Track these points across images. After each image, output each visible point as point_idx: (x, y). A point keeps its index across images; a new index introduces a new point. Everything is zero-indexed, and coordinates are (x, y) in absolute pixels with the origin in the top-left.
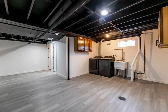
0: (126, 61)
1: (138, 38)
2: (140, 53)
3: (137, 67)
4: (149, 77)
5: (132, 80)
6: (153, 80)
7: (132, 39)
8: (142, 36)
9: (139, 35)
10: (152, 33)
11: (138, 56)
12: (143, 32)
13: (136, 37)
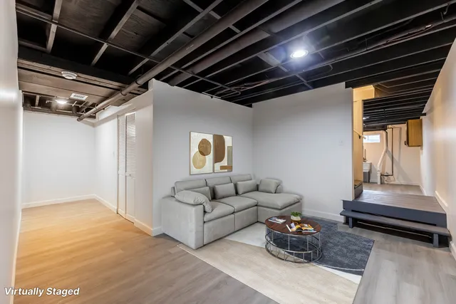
0: (368, 162)
1: (384, 133)
2: (387, 151)
3: (384, 167)
4: (398, 179)
5: (379, 183)
6: (403, 182)
7: (375, 134)
8: (388, 130)
9: (385, 130)
10: (401, 128)
11: (384, 155)
12: (390, 126)
13: (381, 131)
